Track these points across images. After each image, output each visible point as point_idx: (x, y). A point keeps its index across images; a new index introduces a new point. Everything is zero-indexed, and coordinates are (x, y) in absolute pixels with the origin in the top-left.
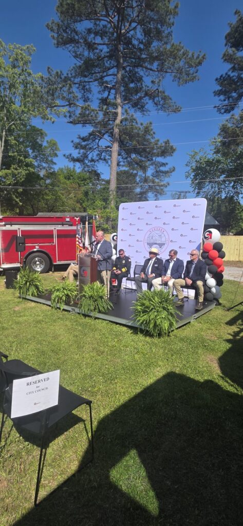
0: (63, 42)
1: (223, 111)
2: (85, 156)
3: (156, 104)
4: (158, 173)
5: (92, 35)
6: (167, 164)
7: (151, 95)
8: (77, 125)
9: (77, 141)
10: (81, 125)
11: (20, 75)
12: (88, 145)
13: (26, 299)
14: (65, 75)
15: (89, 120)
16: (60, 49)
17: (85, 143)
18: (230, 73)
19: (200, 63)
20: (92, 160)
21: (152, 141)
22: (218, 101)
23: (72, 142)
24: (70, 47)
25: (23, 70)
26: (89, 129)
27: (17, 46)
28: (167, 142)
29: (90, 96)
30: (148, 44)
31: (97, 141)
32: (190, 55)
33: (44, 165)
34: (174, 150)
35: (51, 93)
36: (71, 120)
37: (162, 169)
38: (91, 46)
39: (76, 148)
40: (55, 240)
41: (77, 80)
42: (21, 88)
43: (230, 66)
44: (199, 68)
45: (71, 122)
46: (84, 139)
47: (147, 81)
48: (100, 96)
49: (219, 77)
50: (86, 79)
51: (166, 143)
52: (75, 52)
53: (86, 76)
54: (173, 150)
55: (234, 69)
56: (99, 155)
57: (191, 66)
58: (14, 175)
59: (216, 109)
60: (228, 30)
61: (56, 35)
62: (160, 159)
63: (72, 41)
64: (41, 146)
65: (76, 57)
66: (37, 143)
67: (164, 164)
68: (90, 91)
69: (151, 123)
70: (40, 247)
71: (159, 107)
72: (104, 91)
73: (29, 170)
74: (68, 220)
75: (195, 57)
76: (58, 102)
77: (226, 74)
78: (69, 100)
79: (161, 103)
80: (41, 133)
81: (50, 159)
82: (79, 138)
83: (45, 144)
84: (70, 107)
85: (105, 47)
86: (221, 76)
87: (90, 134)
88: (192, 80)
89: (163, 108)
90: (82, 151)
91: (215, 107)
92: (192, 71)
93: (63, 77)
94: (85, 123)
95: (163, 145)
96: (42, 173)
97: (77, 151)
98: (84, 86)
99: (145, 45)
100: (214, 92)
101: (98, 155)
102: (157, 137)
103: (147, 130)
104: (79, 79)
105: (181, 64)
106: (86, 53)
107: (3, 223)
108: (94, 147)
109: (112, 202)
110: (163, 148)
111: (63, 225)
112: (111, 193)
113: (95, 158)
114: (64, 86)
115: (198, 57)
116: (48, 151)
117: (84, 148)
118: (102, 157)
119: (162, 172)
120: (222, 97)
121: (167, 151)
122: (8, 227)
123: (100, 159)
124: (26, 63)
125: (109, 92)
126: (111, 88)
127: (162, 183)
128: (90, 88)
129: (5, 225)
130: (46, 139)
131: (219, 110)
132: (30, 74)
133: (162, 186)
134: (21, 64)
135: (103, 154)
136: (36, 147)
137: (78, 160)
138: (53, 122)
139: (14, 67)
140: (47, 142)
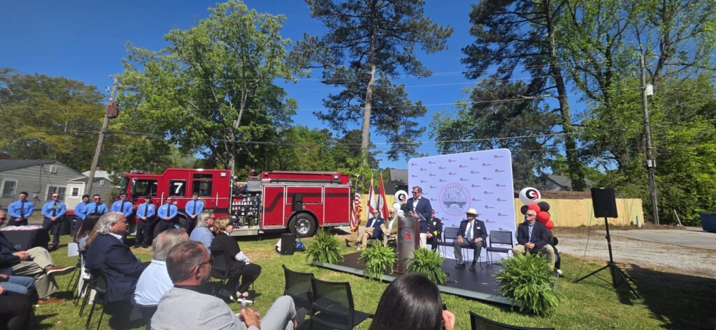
0: (319, 13)
1: (471, 77)
2: (335, 114)
3: (406, 68)
4: (409, 133)
5: (347, 9)
6: (417, 124)
7: (401, 60)
8: (330, 85)
9: (328, 99)
10: (333, 85)
11: (269, 39)
12: (338, 103)
13: (322, 267)
14: (320, 40)
15: (342, 80)
16: (315, 19)
17: (336, 102)
18: (476, 44)
19: (448, 35)
20: (341, 119)
21: (404, 101)
22: (465, 68)
23: (324, 100)
24: (324, 18)
25: (272, 36)
26: (342, 88)
27: (269, 15)
28: (420, 103)
29: (342, 60)
30: (397, 18)
31: (348, 100)
32: (439, 28)
33: (281, 122)
34: (426, 111)
35: (307, 55)
36: (325, 80)
37: (413, 128)
38: (344, 18)
39: (327, 106)
40: (323, 199)
41: (331, 45)
42: (268, 51)
43: (475, 38)
44: (447, 39)
45: (324, 82)
46: (335, 98)
47: (399, 49)
48: (352, 60)
49: (465, 47)
50: (340, 45)
51: (418, 104)
52: (328, 22)
53: (340, 42)
54: (424, 110)
55: (479, 41)
56: (349, 114)
57: (439, 37)
58: (252, 132)
59: (464, 75)
60: (471, 10)
61: (313, 7)
62: (411, 119)
63: (327, 12)
64: (280, 104)
65: (329, 26)
66: (276, 101)
67: (415, 124)
68: (341, 55)
69: (403, 86)
70: (307, 206)
71: (409, 71)
72: (357, 55)
73: (268, 127)
74: (336, 177)
75: (444, 30)
76: (314, 63)
77: (473, 45)
78: (323, 62)
79: (412, 67)
80: (281, 92)
81: (287, 116)
82: (330, 97)
83: (284, 102)
84: (325, 68)
85: (358, 19)
86: (468, 47)
87: (342, 94)
88: (441, 49)
89: (414, 71)
90: (332, 109)
91: (463, 73)
92: (440, 41)
93: (318, 43)
94: (337, 83)
95: (415, 105)
96: (279, 130)
97: (328, 109)
98: (337, 51)
99: (394, 19)
100: (462, 60)
101: (347, 113)
102: (409, 98)
103: (400, 92)
104: (333, 44)
105: (431, 34)
106: (339, 24)
107: (270, 179)
108: (344, 106)
109: (365, 161)
110: (415, 109)
111: (331, 182)
112: (363, 151)
113: (344, 116)
114: (320, 49)
115: (446, 30)
116: (287, 109)
117: (334, 106)
118: (351, 116)
119: (413, 132)
120: (470, 65)
121: (418, 111)
122: (274, 185)
123: (349, 117)
124: (276, 30)
125: (362, 57)
126: (364, 53)
127: (414, 143)
128: (342, 53)
129: (271, 182)
130: (285, 98)
131: (467, 76)
132: (279, 39)
133: (414, 145)
134: (271, 30)
135: (353, 113)
136: (276, 105)
137: (327, 118)
138: (295, 82)
139: (264, 32)
140: (287, 100)
